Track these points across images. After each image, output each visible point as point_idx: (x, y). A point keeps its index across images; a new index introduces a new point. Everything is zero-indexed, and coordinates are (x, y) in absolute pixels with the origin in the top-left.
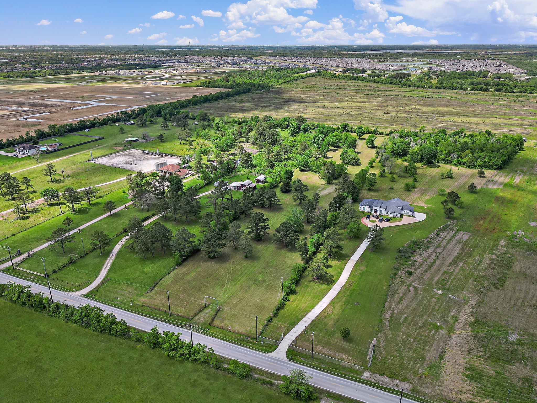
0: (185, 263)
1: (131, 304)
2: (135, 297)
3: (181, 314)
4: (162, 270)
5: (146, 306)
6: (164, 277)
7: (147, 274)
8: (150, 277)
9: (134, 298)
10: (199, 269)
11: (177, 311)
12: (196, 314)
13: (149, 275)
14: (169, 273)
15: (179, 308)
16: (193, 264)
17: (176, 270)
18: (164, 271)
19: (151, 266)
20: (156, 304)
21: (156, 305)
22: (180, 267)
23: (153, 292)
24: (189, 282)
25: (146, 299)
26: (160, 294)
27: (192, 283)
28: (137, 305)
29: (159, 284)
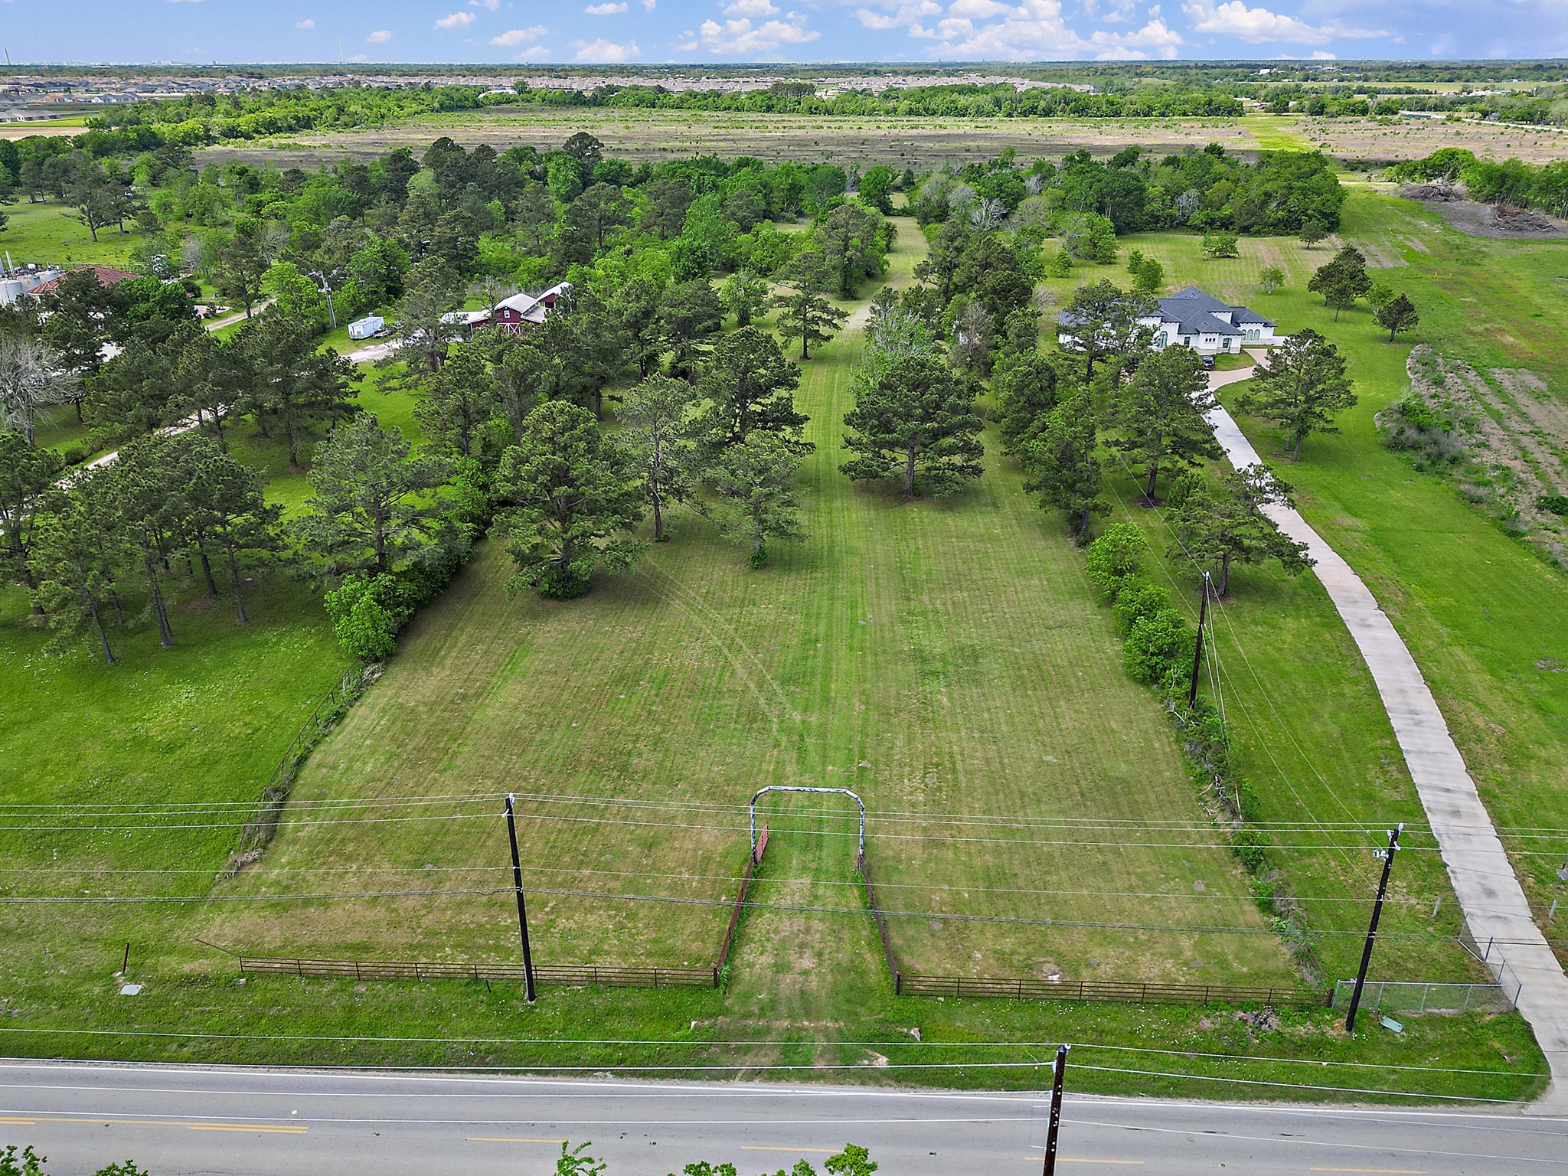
0: (416, 645)
1: (131, 989)
2: (144, 928)
3: (610, 964)
4: (277, 706)
5: (281, 974)
6: (316, 743)
7: (170, 748)
8: (209, 762)
9: (135, 936)
10: (531, 662)
11: (569, 952)
12: (732, 943)
13: (194, 750)
14: (339, 716)
15: (562, 922)
16: (471, 645)
17: (375, 692)
18: (298, 714)
19: (184, 695)
20: (356, 937)
21: (364, 948)
22: (399, 673)
23: (285, 855)
24: (513, 739)
25: (249, 919)
26: (349, 858)
27: (544, 743)
28: (189, 981)
29: (301, 788)
